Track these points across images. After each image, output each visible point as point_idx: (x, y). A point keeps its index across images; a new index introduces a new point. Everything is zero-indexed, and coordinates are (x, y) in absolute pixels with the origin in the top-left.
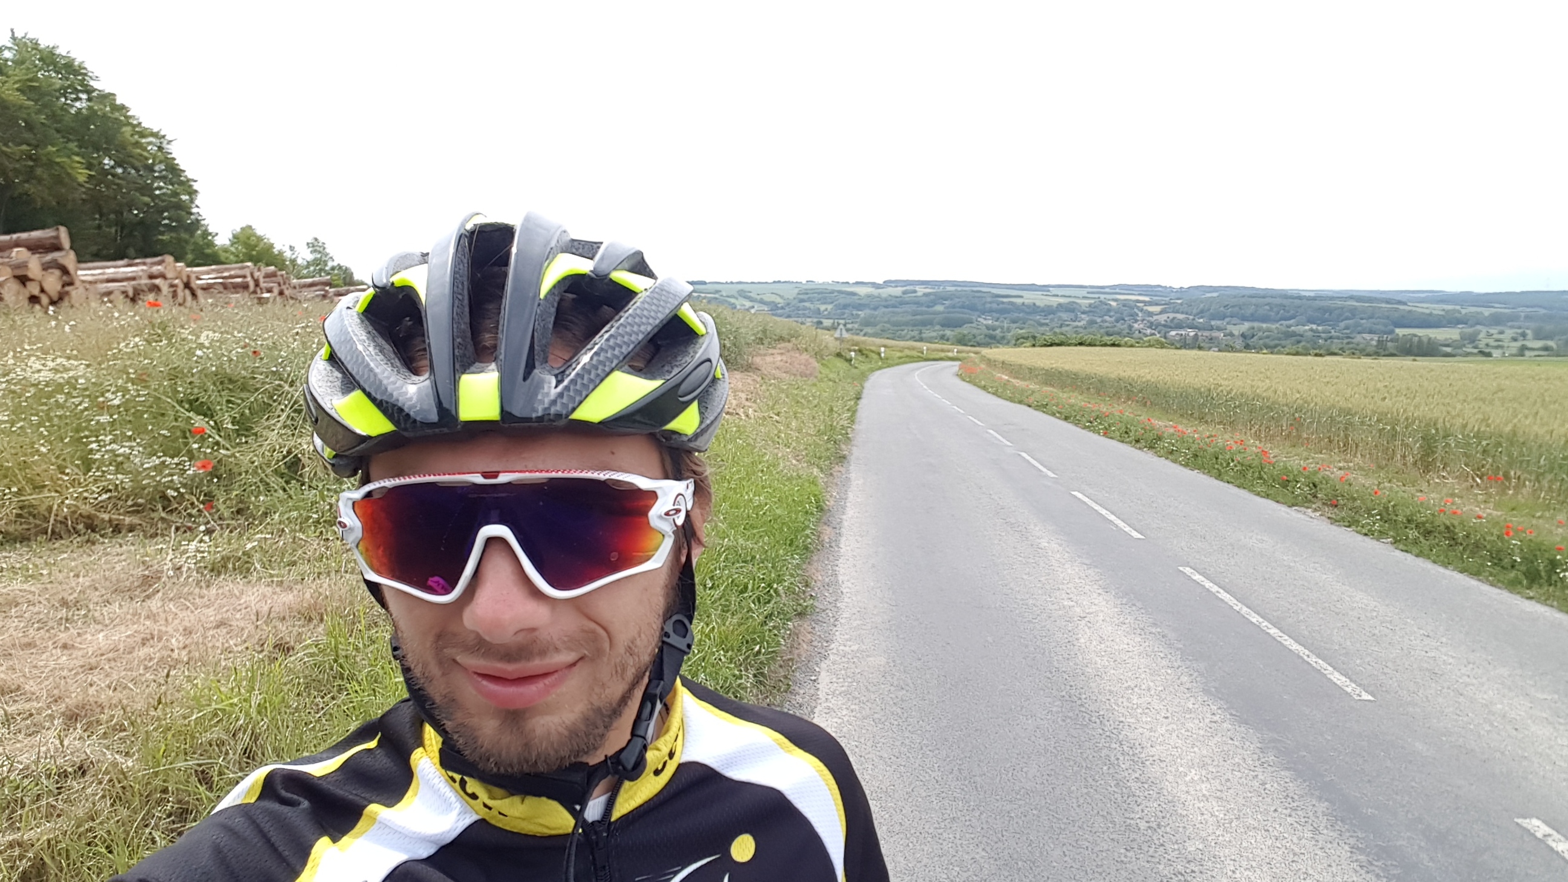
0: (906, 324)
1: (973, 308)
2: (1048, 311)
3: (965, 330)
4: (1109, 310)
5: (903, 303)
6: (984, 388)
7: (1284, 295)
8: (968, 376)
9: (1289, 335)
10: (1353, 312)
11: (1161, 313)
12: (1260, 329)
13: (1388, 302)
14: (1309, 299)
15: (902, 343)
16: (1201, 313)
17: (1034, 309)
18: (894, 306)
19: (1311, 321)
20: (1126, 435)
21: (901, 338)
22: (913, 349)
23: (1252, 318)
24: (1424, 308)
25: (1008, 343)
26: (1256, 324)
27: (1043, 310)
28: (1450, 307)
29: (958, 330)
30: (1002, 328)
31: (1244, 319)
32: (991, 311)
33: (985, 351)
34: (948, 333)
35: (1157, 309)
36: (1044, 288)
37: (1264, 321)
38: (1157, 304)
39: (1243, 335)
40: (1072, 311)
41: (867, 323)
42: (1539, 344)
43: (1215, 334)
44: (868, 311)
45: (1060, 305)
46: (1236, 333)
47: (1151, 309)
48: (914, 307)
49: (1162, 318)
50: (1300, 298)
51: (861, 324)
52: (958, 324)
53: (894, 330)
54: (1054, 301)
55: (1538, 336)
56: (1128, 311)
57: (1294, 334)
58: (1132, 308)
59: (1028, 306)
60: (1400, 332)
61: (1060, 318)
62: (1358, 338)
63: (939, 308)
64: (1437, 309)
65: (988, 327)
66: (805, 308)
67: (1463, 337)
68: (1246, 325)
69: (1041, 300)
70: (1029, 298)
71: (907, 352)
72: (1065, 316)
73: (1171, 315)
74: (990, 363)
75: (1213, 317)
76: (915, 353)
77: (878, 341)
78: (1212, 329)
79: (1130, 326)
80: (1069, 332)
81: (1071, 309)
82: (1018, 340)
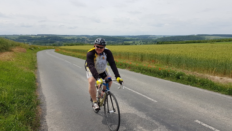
0: (43, 43)
1: (55, 39)
2: (70, 40)
3: (55, 43)
4: (80, 39)
5: (41, 39)
6: (61, 53)
7: (108, 37)
8: (57, 51)
10: (118, 39)
13: (123, 37)
14: (111, 37)
15: (43, 46)
17: (67, 40)
18: (40, 39)
19: (112, 41)
21: (42, 45)
22: (45, 47)
24: (127, 38)
25: (63, 45)
27: (69, 40)
28: (131, 38)
29: (53, 44)
30: (61, 43)
32: (59, 40)
33: (59, 47)
34: (51, 44)
35: (88, 39)
36: (68, 36)
41: (34, 43)
42: (143, 43)
44: (34, 41)
45: (72, 38)
48: (44, 40)
49: (89, 41)
51: (33, 43)
52: (53, 42)
53: (40, 44)
54: (70, 38)
55: (143, 42)
56: (83, 40)
57: (110, 43)
59: (66, 39)
60: (125, 42)
62: (119, 43)
63: (49, 40)
64: (129, 38)
65: (59, 43)
66: (21, 40)
67: (133, 42)
69: (68, 38)
70: (66, 37)
71: (44, 48)
72: (73, 41)
73: (91, 40)
74: (61, 49)
76: (45, 48)
77: (38, 46)
79: (84, 42)
80: (74, 43)
81: (74, 39)
82: (65, 45)
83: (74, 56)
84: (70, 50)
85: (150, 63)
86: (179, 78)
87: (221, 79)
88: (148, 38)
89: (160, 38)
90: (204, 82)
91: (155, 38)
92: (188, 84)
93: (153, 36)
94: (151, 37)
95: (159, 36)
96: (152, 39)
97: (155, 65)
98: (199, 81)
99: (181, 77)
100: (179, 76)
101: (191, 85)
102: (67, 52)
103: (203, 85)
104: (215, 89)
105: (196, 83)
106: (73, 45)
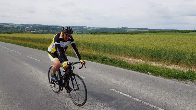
2: (9, 28)
4: (20, 28)
7: (47, 26)
9: (48, 32)
10: (57, 29)
11: (29, 28)
12: (44, 31)
16: (35, 28)
17: (6, 28)
19: (51, 30)
20: (30, 46)
23: (43, 29)
25: (2, 33)
26: (44, 30)
27: (8, 28)
31: (42, 29)
36: (8, 24)
37: (45, 30)
38: (28, 27)
39: (42, 32)
40: (14, 28)
43: (38, 32)
45: (11, 27)
46: (41, 31)
47: (27, 28)
49: (29, 29)
50: (50, 26)
54: (10, 26)
56: (23, 28)
57: (49, 32)
58: (24, 28)
59: (5, 27)
61: (11, 29)
68: (42, 30)
69: (7, 26)
72: (12, 29)
73: (31, 29)
75: (37, 29)
78: (37, 31)
79: (24, 31)
80: (13, 31)
81: (13, 28)
82: (4, 33)
83: (13, 43)
84: (10, 38)
85: (83, 49)
86: (104, 60)
87: (133, 60)
88: (84, 29)
89: (93, 29)
90: (121, 62)
91: (90, 29)
92: (110, 65)
93: (87, 27)
94: (86, 28)
95: (92, 27)
96: (87, 30)
97: (87, 51)
98: (118, 62)
99: (105, 59)
100: (104, 59)
101: (112, 65)
102: (7, 39)
103: (120, 65)
104: (128, 68)
105: (115, 64)
106: (13, 33)
